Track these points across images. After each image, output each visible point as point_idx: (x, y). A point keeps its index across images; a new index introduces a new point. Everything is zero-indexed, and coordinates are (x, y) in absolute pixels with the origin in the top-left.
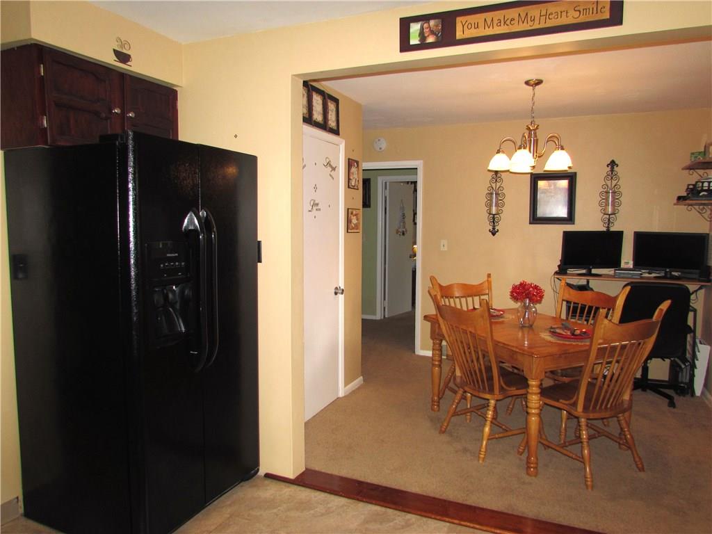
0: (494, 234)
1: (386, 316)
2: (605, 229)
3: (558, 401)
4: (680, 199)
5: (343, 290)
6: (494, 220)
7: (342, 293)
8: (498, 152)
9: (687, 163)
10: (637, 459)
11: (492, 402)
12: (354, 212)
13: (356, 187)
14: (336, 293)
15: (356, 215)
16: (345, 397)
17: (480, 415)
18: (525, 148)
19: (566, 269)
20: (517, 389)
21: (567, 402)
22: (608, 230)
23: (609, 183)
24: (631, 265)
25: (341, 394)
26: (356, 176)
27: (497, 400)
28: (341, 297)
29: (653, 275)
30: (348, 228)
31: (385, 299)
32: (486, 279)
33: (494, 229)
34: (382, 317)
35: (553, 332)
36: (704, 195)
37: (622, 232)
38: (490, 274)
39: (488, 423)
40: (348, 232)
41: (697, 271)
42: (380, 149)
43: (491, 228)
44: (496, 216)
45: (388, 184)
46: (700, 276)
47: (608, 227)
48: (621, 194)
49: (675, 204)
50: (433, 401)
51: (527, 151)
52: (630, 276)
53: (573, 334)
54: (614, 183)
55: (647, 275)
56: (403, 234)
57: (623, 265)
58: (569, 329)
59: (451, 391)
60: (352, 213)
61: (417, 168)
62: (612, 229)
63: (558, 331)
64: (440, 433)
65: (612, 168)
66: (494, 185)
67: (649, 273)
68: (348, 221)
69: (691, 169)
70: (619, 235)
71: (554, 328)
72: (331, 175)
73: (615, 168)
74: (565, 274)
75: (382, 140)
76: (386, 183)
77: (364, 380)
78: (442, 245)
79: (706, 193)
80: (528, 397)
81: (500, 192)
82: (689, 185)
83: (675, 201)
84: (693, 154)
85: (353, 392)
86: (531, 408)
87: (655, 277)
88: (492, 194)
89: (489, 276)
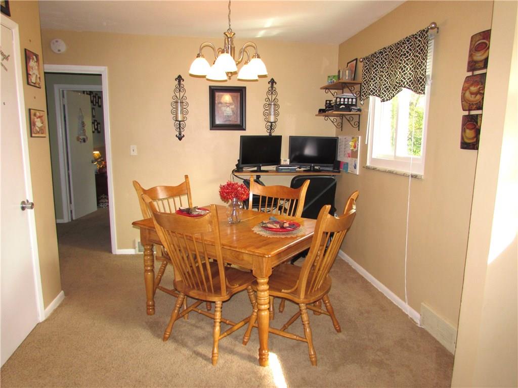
0: (180, 139)
1: (74, 218)
2: (268, 134)
3: (280, 291)
4: (321, 111)
5: (33, 204)
6: (180, 126)
7: (32, 208)
8: (198, 56)
9: (326, 83)
10: (335, 324)
11: (219, 304)
12: (38, 114)
13: (37, 86)
14: (23, 208)
15: (40, 117)
16: (46, 320)
17: (200, 313)
18: (227, 52)
19: (242, 168)
20: (240, 285)
21: (289, 291)
22: (270, 135)
23: (270, 97)
24: (288, 162)
25: (42, 318)
26: (36, 72)
27: (223, 302)
28: (30, 213)
29: (302, 169)
30: (32, 130)
31: (71, 203)
32: (184, 180)
33: (180, 134)
34: (70, 221)
35: (264, 227)
36: (343, 107)
37: (281, 136)
38: (187, 175)
39: (218, 324)
40: (31, 136)
41: (332, 165)
42: (59, 51)
43: (177, 133)
44: (181, 123)
45: (65, 92)
46: (334, 169)
47: (270, 133)
48: (279, 106)
49: (316, 115)
50: (148, 306)
51: (229, 55)
52: (289, 170)
53: (282, 227)
54: (274, 97)
55: (298, 169)
56: (84, 141)
57: (282, 163)
58: (277, 222)
59: (163, 291)
60: (35, 115)
61: (101, 75)
62: (273, 134)
63: (269, 225)
64: (164, 340)
65: (272, 85)
66: (178, 95)
67: (300, 168)
68: (31, 124)
69: (326, 89)
70: (279, 139)
71: (265, 223)
72: (2, 65)
73: (275, 86)
74: (242, 171)
75: (60, 41)
76: (63, 91)
77: (66, 294)
78: (132, 150)
79: (344, 106)
80: (259, 295)
81: (184, 101)
82: (327, 101)
83: (317, 113)
84: (329, 77)
85: (56, 312)
86: (262, 305)
87: (304, 171)
88: (177, 102)
89: (186, 177)
